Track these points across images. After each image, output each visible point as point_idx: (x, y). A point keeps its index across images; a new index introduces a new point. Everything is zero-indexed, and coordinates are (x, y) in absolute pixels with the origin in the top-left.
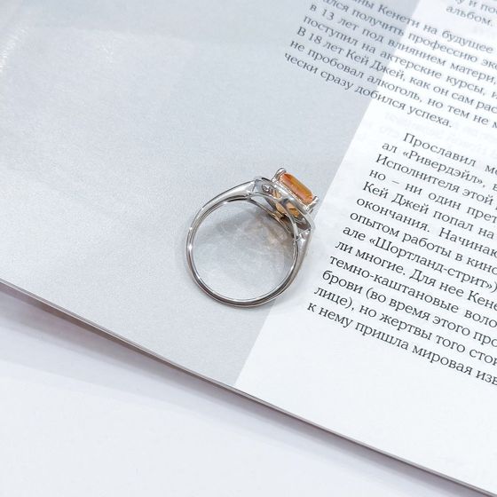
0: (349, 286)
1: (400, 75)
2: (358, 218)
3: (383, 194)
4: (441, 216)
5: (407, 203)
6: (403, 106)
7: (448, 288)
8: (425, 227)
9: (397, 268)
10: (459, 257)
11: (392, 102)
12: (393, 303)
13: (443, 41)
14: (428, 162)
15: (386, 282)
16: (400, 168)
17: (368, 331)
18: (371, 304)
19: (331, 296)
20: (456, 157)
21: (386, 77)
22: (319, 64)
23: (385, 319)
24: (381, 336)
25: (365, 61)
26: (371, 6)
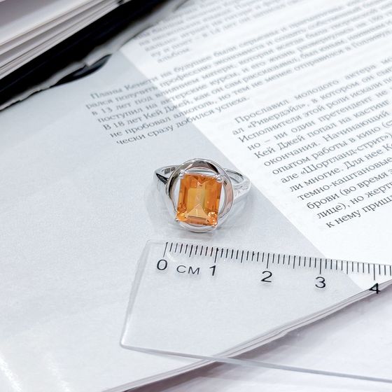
0: (328, 199)
1: (186, 103)
2: (279, 171)
3: (271, 151)
4: (314, 134)
5: (289, 143)
6: (212, 112)
7: (372, 155)
8: (314, 144)
9: (335, 171)
10: (352, 140)
11: (204, 115)
12: (361, 185)
13: (181, 73)
14: (266, 120)
15: (342, 181)
16: (259, 134)
17: (373, 207)
18: (352, 196)
19: (329, 212)
20: (274, 107)
21: (182, 109)
22: (139, 133)
23: (370, 194)
24: (381, 203)
25: (159, 113)
26: (121, 91)
